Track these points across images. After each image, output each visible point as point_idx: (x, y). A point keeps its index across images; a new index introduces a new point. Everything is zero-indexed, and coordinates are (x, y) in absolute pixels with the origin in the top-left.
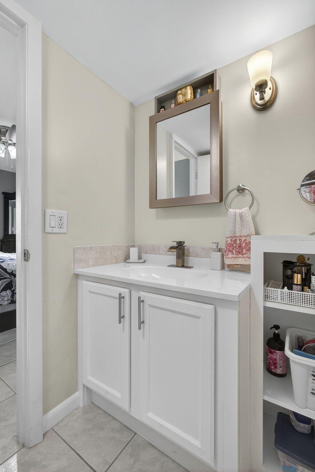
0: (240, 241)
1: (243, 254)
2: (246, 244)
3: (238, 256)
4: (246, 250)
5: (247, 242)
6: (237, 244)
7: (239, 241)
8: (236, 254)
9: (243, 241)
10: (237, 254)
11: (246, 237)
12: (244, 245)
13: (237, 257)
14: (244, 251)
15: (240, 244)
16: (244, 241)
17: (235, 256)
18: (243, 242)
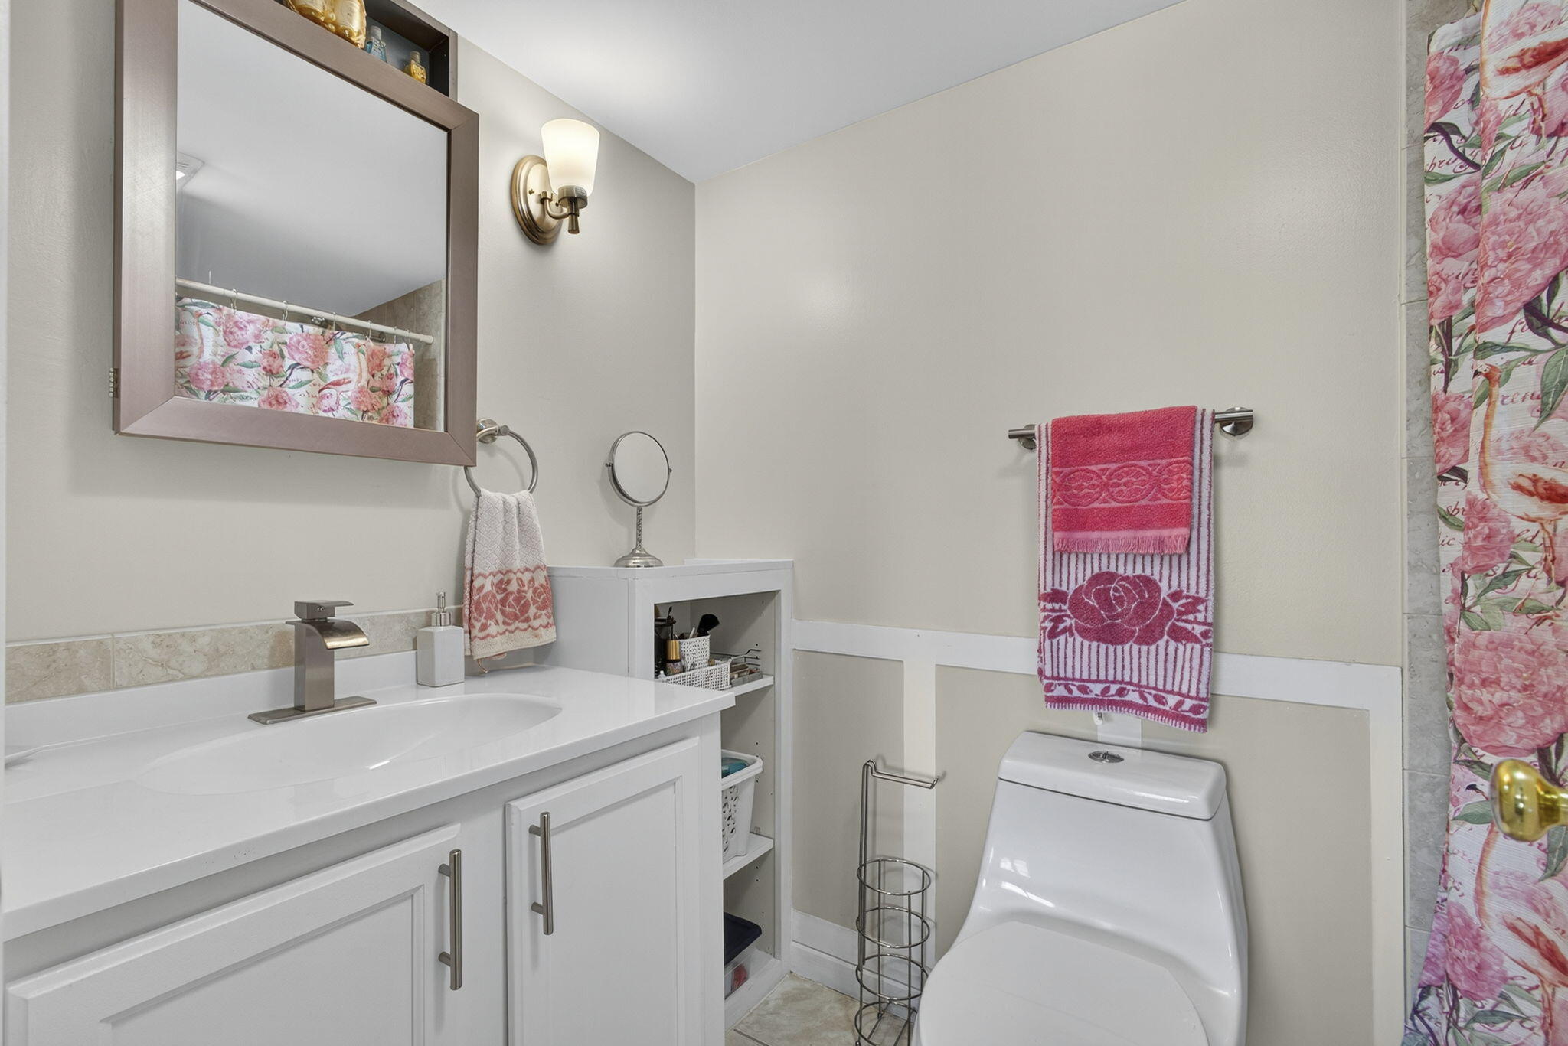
0: (519, 585)
1: (528, 620)
2: (535, 591)
3: (511, 628)
4: (538, 608)
5: (537, 585)
6: (511, 593)
7: (518, 583)
8: (504, 623)
9: (526, 583)
10: (509, 621)
11: (531, 573)
12: (529, 595)
13: (506, 630)
14: (533, 610)
15: (519, 591)
16: (530, 582)
17: (502, 628)
18: (526, 586)
